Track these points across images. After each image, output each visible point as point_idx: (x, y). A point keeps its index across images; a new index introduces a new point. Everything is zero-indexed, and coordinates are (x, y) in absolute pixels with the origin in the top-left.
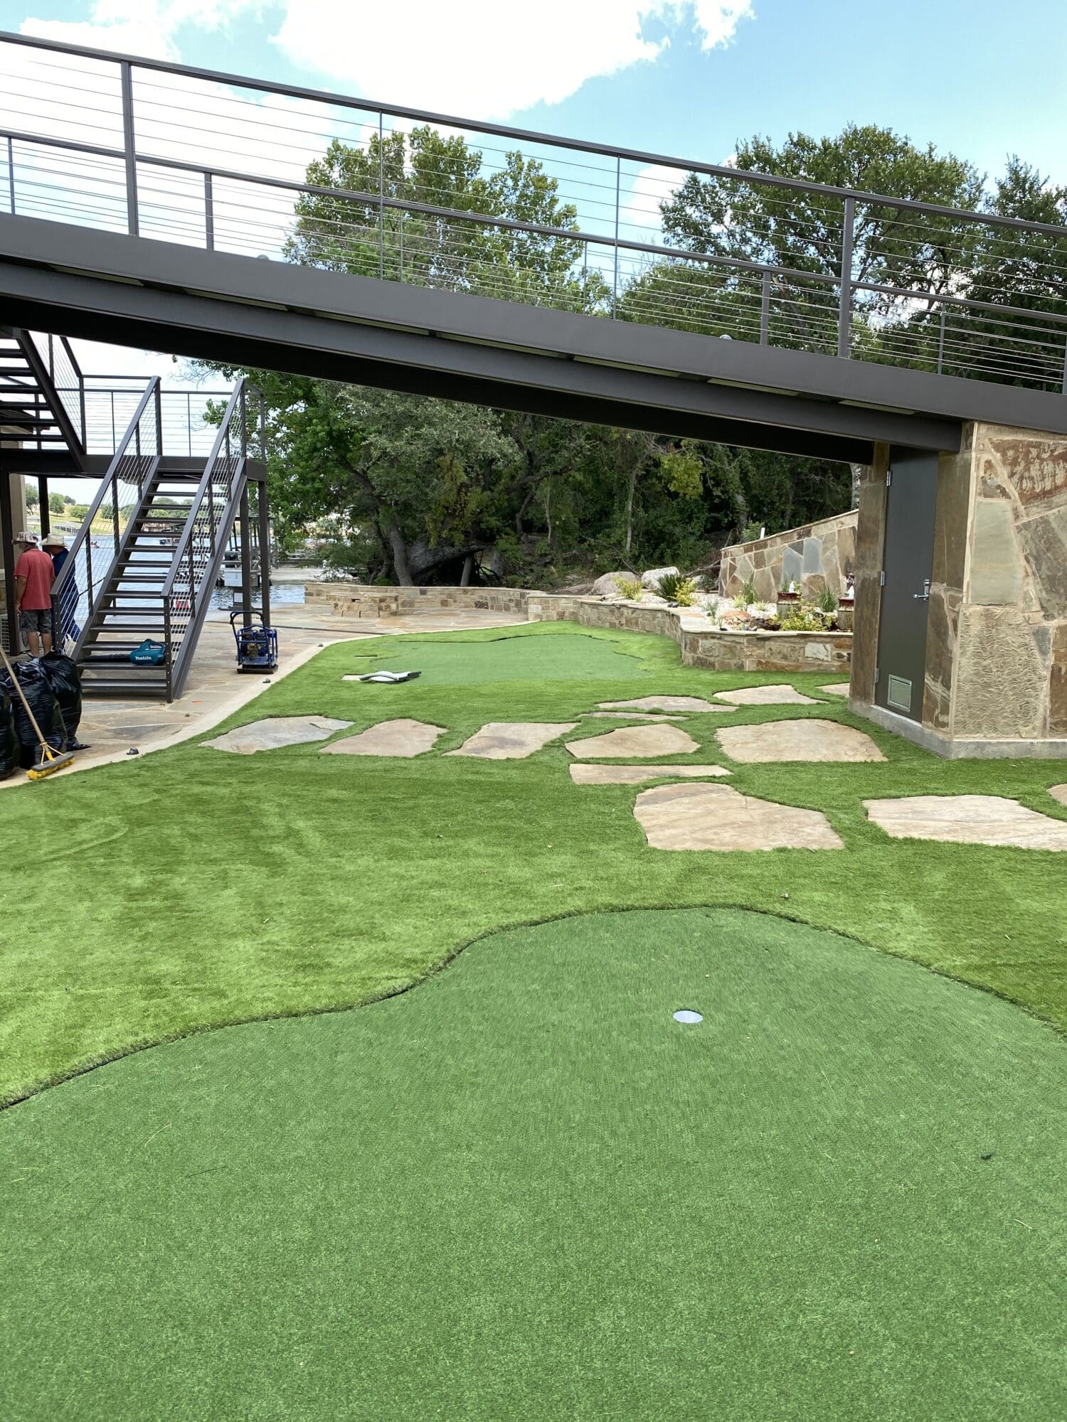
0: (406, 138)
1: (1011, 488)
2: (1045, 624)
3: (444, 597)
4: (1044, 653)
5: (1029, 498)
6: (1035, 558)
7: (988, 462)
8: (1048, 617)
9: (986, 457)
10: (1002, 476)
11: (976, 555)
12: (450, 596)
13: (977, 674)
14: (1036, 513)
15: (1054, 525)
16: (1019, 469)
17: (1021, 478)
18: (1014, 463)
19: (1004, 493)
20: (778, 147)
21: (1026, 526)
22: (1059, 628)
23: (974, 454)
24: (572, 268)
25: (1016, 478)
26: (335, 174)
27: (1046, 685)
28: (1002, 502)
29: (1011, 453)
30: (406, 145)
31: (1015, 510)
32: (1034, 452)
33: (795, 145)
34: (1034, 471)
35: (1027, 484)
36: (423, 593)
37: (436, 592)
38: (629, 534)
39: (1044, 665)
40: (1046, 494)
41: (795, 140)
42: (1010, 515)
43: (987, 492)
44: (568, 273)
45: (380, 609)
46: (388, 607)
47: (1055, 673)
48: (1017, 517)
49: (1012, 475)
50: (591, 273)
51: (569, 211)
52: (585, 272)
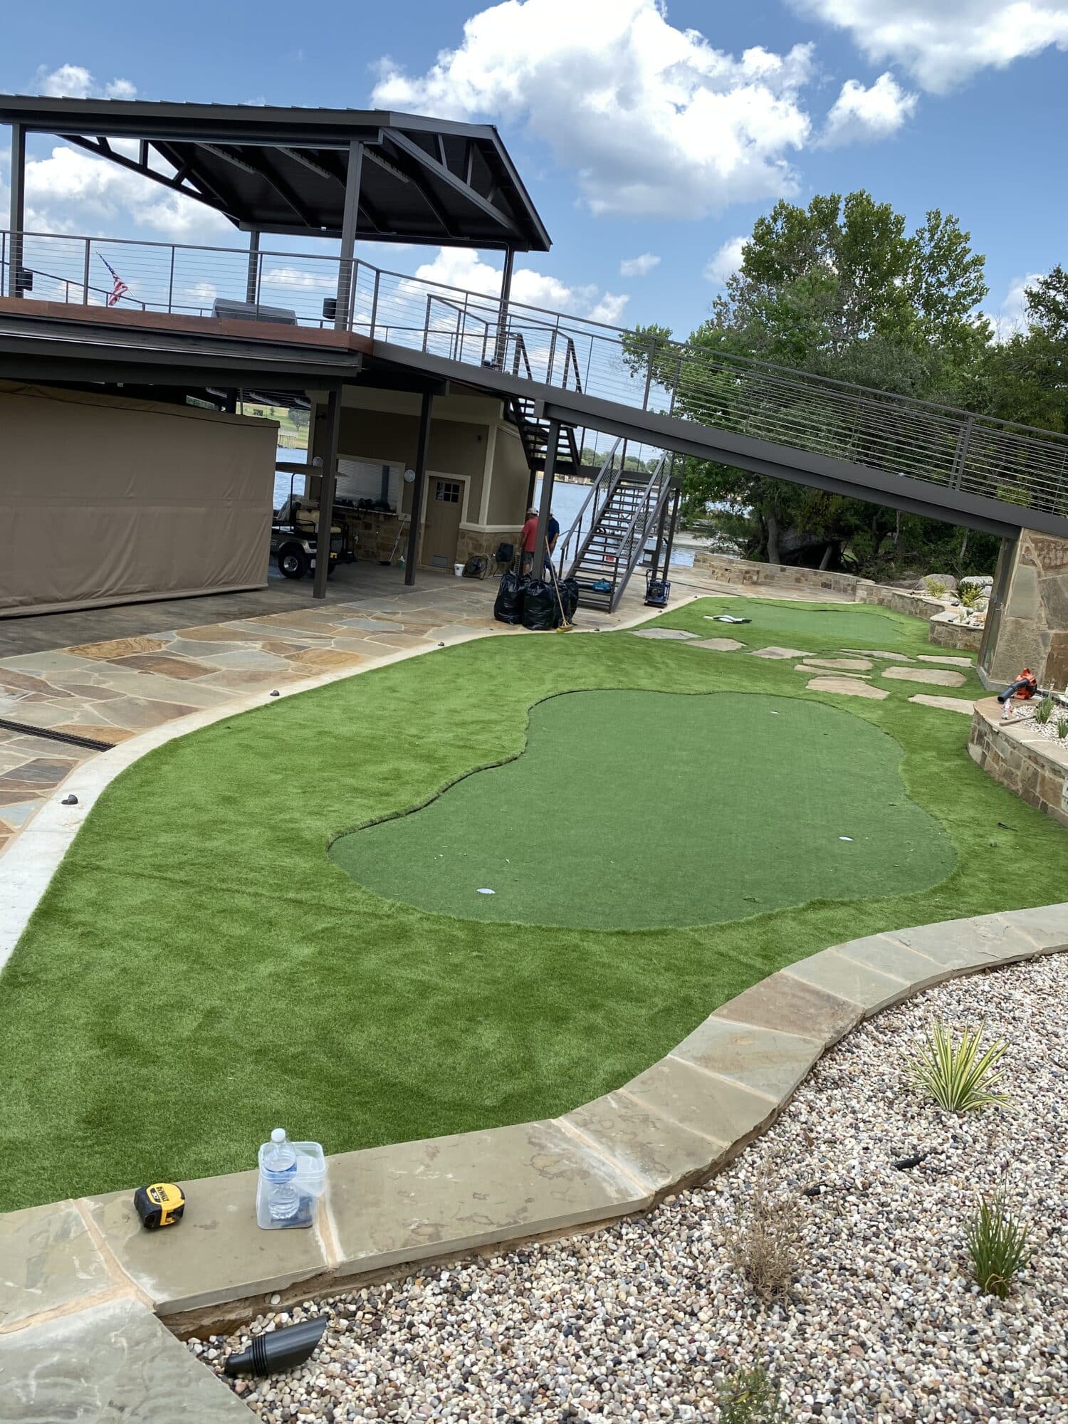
0: (842, 200)
1: (1038, 562)
2: (1049, 631)
3: (798, 575)
4: (1045, 645)
5: (1047, 568)
6: (1047, 598)
7: (1027, 548)
8: (1049, 628)
9: (1027, 545)
10: (1034, 555)
11: (1014, 592)
12: (803, 575)
13: (1007, 650)
14: (1050, 575)
15: (1060, 583)
16: (1044, 553)
17: (1044, 558)
18: (1042, 549)
19: (1034, 564)
21: (1044, 581)
22: (1056, 634)
23: (1020, 543)
24: (969, 312)
25: (1041, 557)
26: (779, 227)
27: (1044, 662)
28: (1033, 568)
29: (1040, 545)
30: (842, 205)
31: (1039, 573)
32: (1053, 545)
34: (1052, 555)
35: (1047, 561)
36: (783, 570)
37: (793, 570)
38: (965, 545)
39: (1045, 652)
40: (1057, 567)
42: (1036, 575)
43: (1025, 561)
44: (965, 316)
45: (745, 578)
46: (751, 577)
47: (1050, 657)
48: (1039, 576)
49: (1039, 555)
50: (984, 319)
51: (978, 261)
52: (980, 316)
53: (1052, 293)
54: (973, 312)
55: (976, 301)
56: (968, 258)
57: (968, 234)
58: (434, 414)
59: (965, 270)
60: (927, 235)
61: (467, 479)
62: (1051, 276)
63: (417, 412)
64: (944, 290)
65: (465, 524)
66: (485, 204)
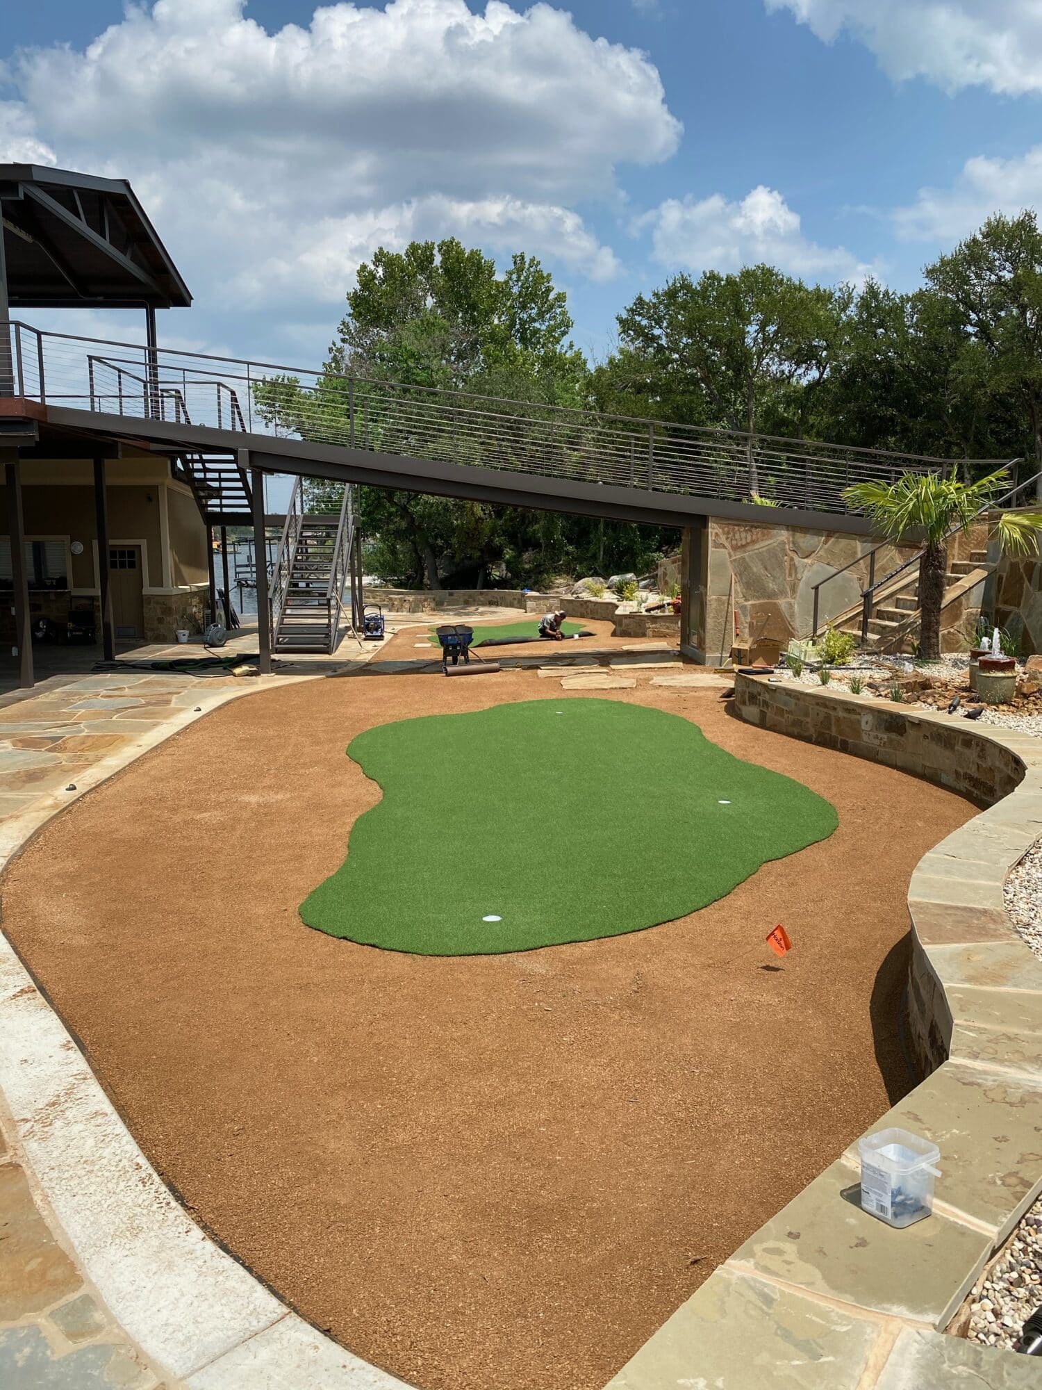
0: (436, 246)
1: (727, 544)
2: (746, 603)
4: (745, 616)
5: (736, 548)
6: (740, 574)
7: (716, 534)
8: (746, 600)
9: (716, 531)
10: (723, 539)
11: (713, 574)
12: (470, 596)
13: (716, 626)
14: (738, 555)
15: (747, 560)
16: (730, 536)
17: (732, 540)
18: (728, 533)
19: (724, 547)
20: (696, 281)
21: (735, 560)
22: (752, 605)
23: (710, 530)
24: (561, 343)
25: (729, 540)
26: (380, 272)
27: (747, 630)
28: (723, 550)
29: (726, 530)
31: (729, 553)
32: (737, 528)
33: (708, 279)
34: (737, 536)
35: (734, 542)
39: (746, 621)
40: (743, 546)
41: (708, 275)
42: (728, 556)
43: (719, 545)
44: (558, 347)
47: (751, 625)
48: (730, 556)
49: (727, 538)
50: (575, 348)
51: (561, 298)
52: (571, 346)
53: (638, 318)
54: (565, 341)
55: (564, 333)
56: (552, 296)
57: (549, 275)
58: (109, 481)
59: (552, 307)
60: (514, 277)
61: (143, 543)
62: (635, 304)
63: (90, 480)
64: (537, 325)
65: (148, 590)
66: (124, 260)
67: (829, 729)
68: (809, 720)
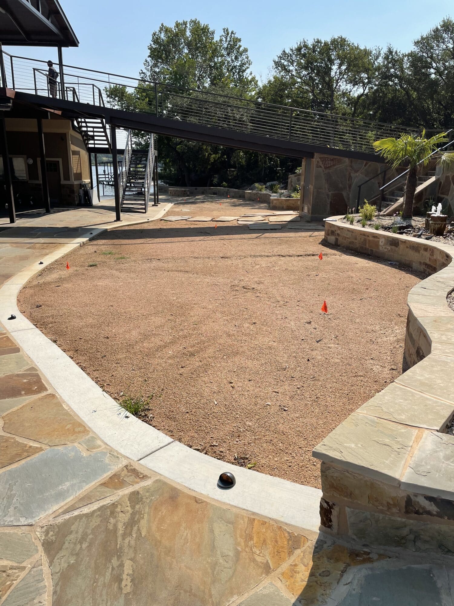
0: (188, 23)
2: (329, 193)
4: (328, 199)
5: (326, 168)
6: (327, 180)
7: (317, 161)
8: (329, 191)
10: (320, 164)
11: (315, 179)
14: (327, 171)
15: (331, 173)
16: (324, 162)
18: (323, 161)
19: (321, 167)
20: (310, 43)
21: (325, 174)
22: (332, 194)
23: (315, 159)
24: (246, 72)
26: (162, 36)
27: (329, 205)
29: (322, 159)
30: (188, 25)
31: (323, 171)
32: (327, 159)
33: (316, 42)
34: (327, 162)
35: (325, 165)
37: (200, 189)
39: (329, 201)
40: (329, 167)
41: (316, 40)
43: (318, 167)
44: (245, 74)
47: (331, 203)
49: (322, 163)
50: (253, 75)
51: (246, 50)
52: (251, 74)
53: (283, 61)
54: (248, 71)
55: (248, 68)
56: (241, 49)
57: (240, 39)
58: (45, 130)
59: (241, 54)
60: (224, 39)
61: (60, 160)
62: (282, 54)
63: (36, 130)
64: (236, 64)
65: (63, 182)
66: (48, 22)
67: (366, 245)
68: (356, 241)
